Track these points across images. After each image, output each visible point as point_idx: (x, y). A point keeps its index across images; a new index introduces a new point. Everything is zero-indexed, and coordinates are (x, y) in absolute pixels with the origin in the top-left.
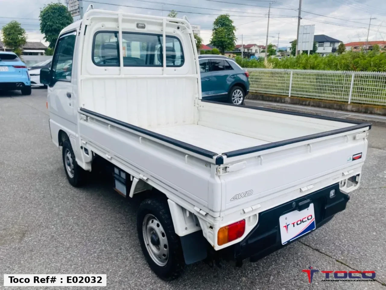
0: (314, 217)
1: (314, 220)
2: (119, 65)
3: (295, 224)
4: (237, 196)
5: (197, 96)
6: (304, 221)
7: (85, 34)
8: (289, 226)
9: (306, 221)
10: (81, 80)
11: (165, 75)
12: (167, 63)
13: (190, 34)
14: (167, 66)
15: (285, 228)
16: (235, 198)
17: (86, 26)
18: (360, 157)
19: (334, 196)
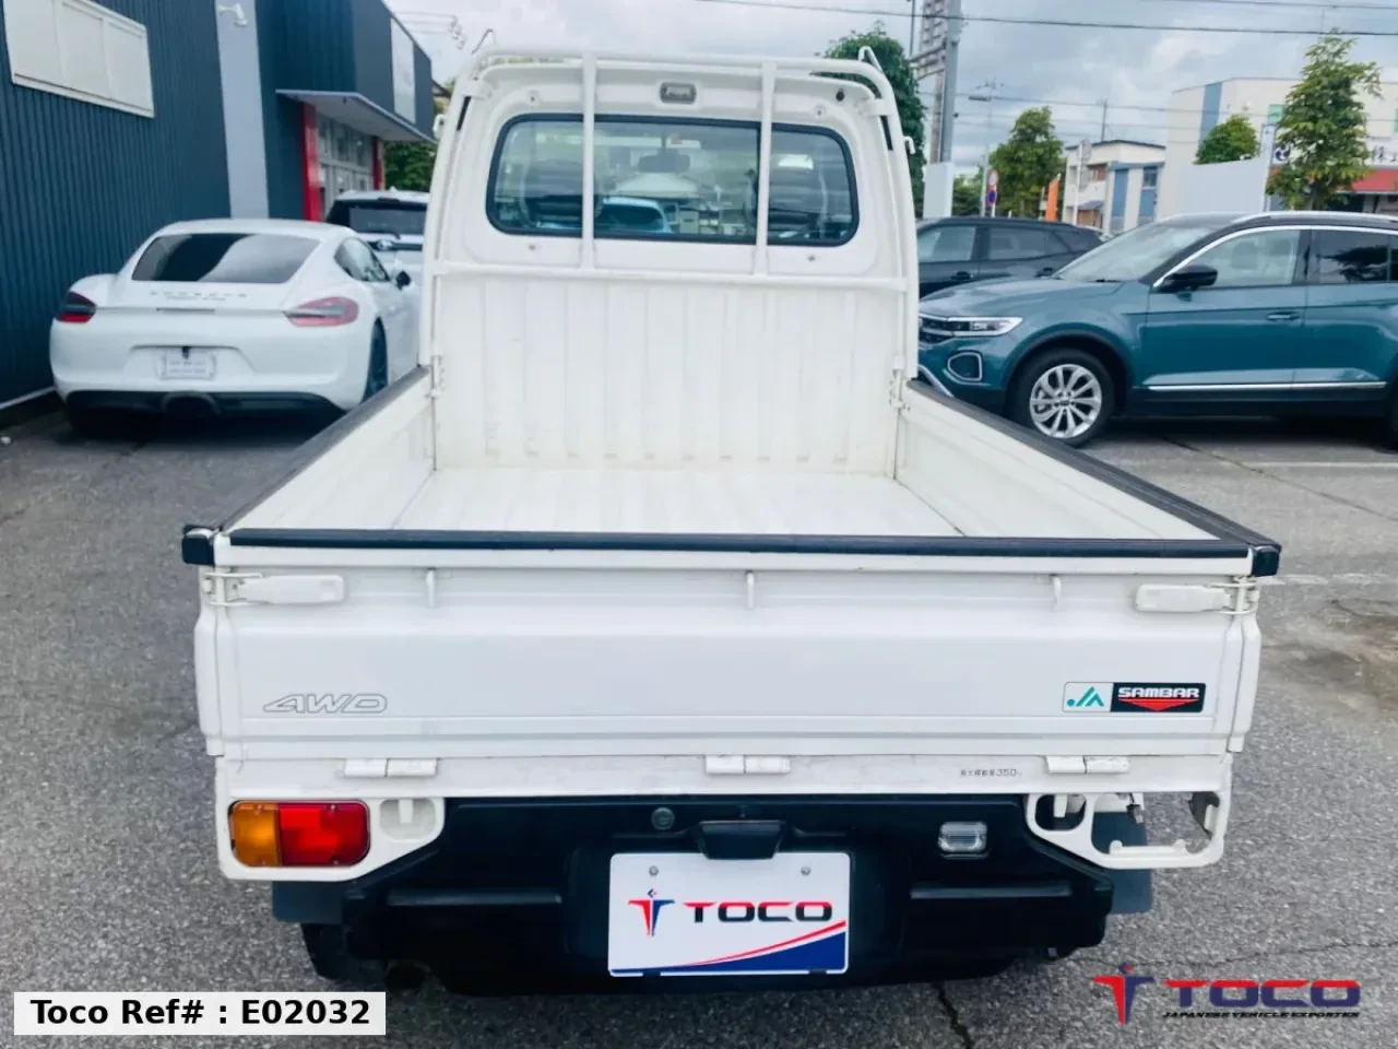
0: (841, 913)
1: (845, 929)
2: (579, 235)
3: (711, 914)
4: (300, 700)
5: (898, 365)
6: (770, 912)
7: (459, 127)
8: (663, 909)
9: (785, 919)
10: (435, 278)
11: (759, 276)
12: (770, 230)
13: (884, 119)
14: (772, 241)
15: (640, 909)
16: (282, 706)
17: (467, 100)
18: (1195, 706)
19: (982, 852)
